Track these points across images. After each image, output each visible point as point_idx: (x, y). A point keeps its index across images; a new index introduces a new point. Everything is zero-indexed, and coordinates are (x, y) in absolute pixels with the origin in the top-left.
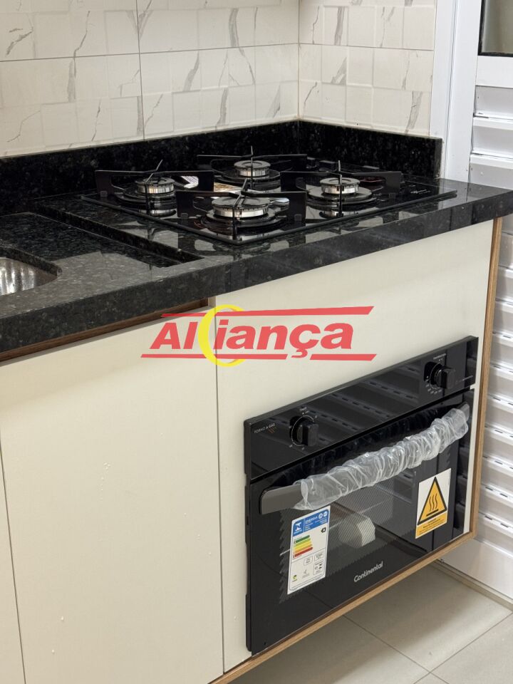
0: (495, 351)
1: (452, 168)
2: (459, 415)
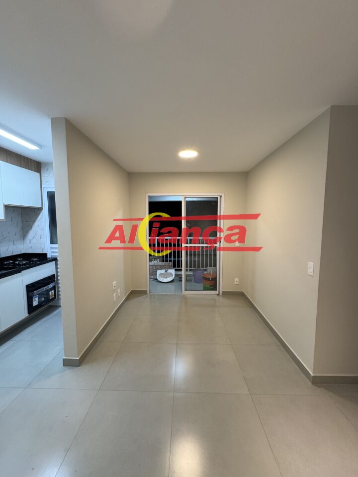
0: (58, 276)
1: (49, 256)
2: (54, 283)
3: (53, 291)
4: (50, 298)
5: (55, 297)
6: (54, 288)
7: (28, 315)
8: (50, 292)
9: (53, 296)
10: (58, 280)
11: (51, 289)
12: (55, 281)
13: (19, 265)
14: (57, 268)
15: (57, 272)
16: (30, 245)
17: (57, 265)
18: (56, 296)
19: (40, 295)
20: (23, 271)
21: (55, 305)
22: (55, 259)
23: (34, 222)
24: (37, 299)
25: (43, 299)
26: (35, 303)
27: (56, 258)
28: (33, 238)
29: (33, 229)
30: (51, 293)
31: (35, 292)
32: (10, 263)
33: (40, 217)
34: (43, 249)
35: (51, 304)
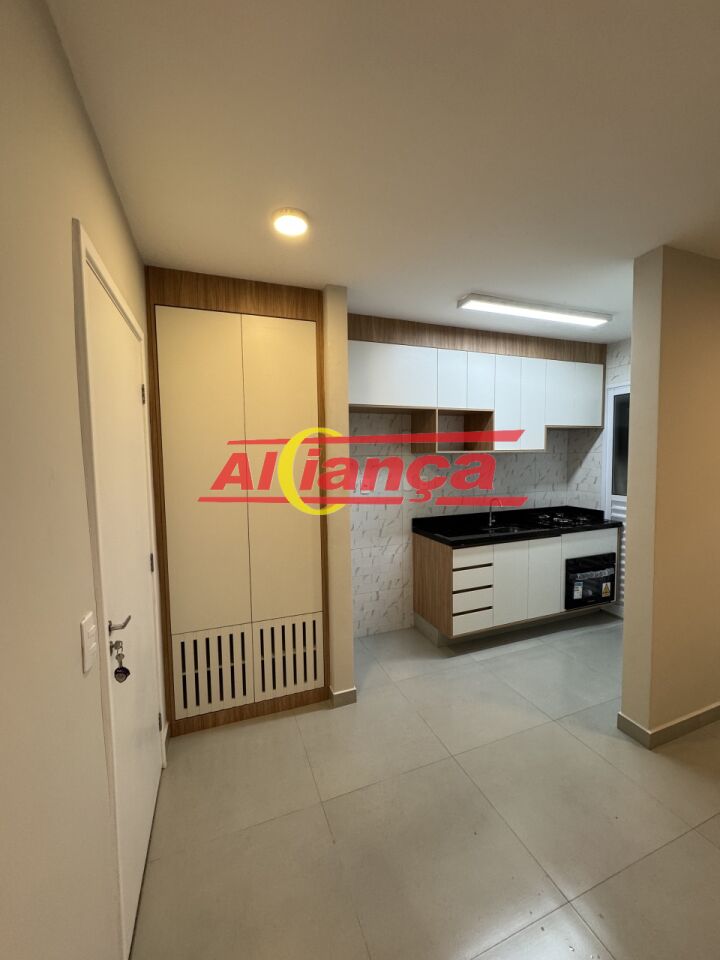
2: (612, 569)
3: (609, 584)
4: (603, 596)
5: (611, 597)
6: (611, 579)
7: (563, 610)
8: (604, 585)
9: (609, 594)
10: (620, 566)
11: (607, 579)
12: (614, 567)
13: (558, 523)
14: (620, 543)
15: (620, 550)
16: (576, 493)
17: (620, 535)
18: (614, 596)
19: (586, 584)
20: (563, 535)
21: (612, 612)
22: (618, 525)
23: (587, 452)
24: (580, 589)
25: (590, 593)
26: (578, 594)
27: (621, 523)
28: (582, 482)
29: (584, 465)
30: (606, 586)
31: (579, 575)
32: (546, 519)
33: (597, 444)
34: (597, 503)
35: (603, 606)
